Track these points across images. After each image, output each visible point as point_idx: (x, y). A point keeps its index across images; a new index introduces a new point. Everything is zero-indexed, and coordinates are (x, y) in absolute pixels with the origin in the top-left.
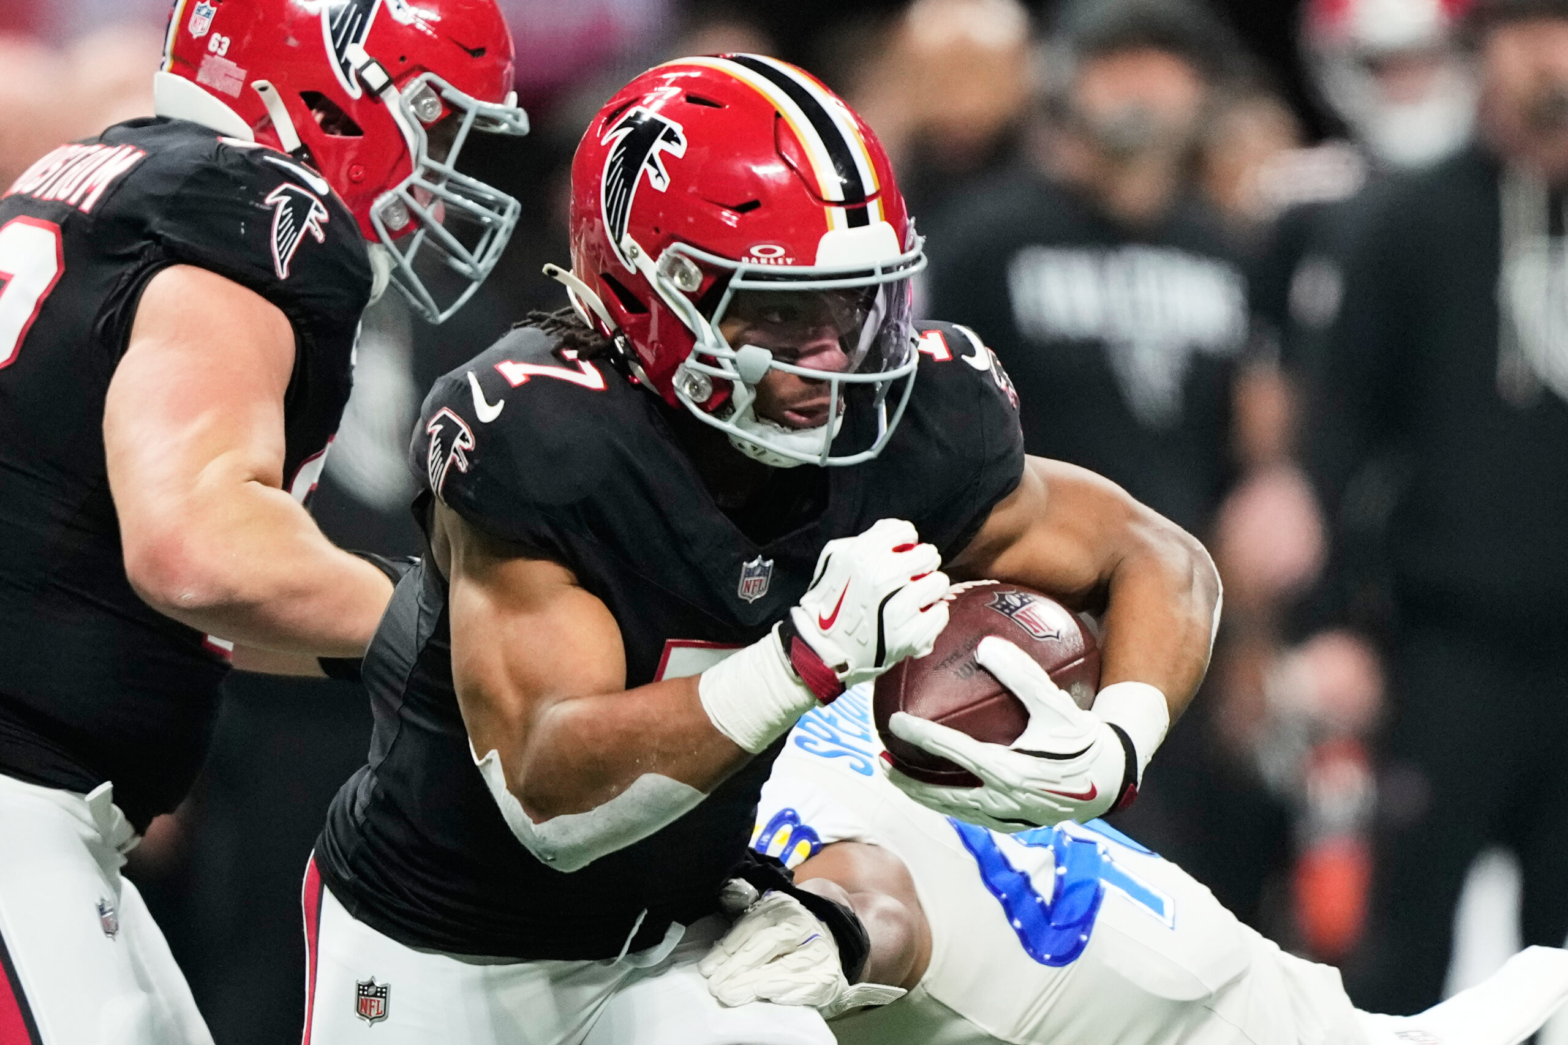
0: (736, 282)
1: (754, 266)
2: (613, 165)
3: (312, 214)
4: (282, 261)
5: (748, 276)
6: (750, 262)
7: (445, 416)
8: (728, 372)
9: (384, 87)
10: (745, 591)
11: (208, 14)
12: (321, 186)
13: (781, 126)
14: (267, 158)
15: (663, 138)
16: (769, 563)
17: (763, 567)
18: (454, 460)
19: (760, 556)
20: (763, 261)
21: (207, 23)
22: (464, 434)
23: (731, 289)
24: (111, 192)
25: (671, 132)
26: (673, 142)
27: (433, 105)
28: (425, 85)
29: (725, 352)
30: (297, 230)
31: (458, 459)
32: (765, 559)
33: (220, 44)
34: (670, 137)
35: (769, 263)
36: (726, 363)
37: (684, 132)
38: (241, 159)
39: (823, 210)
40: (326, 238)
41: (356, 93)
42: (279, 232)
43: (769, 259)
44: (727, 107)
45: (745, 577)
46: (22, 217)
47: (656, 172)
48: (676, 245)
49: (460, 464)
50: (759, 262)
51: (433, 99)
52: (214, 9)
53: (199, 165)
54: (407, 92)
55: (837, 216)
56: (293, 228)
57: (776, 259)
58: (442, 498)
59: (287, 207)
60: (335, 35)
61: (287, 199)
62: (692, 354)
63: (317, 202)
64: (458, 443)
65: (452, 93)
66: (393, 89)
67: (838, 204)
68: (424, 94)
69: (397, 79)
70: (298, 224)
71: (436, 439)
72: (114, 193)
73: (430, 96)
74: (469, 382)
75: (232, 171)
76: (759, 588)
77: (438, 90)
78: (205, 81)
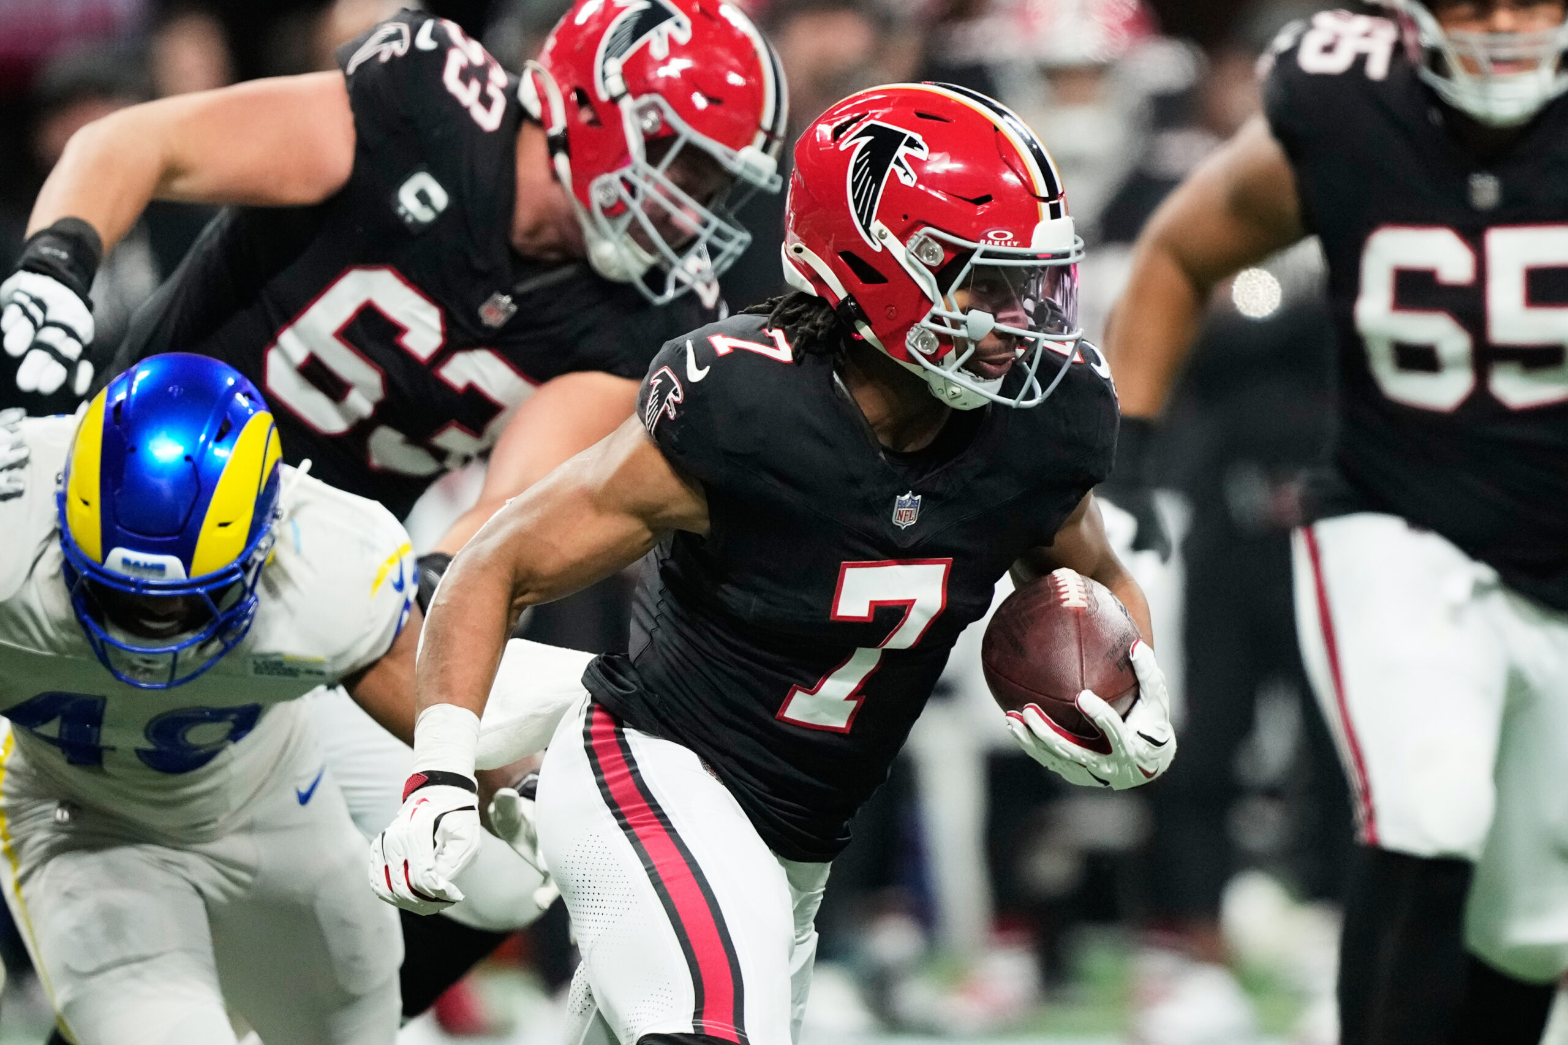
0: (976, 259)
1: (989, 247)
2: (857, 167)
5: (986, 254)
6: (987, 243)
7: (665, 372)
10: (898, 519)
15: (906, 144)
16: (919, 497)
17: (913, 500)
18: (666, 408)
19: (910, 492)
20: (997, 243)
22: (676, 390)
23: (971, 264)
25: (912, 140)
26: (915, 148)
29: (956, 315)
31: (669, 408)
32: (915, 494)
34: (912, 143)
35: (1000, 244)
37: (925, 141)
43: (1001, 241)
44: (952, 123)
45: (898, 508)
47: (904, 171)
48: (926, 230)
49: (670, 413)
50: (993, 244)
55: (1044, 210)
57: (1006, 242)
58: (654, 436)
62: (927, 315)
64: (671, 396)
67: (1044, 200)
71: (655, 391)
74: (686, 348)
76: (910, 517)
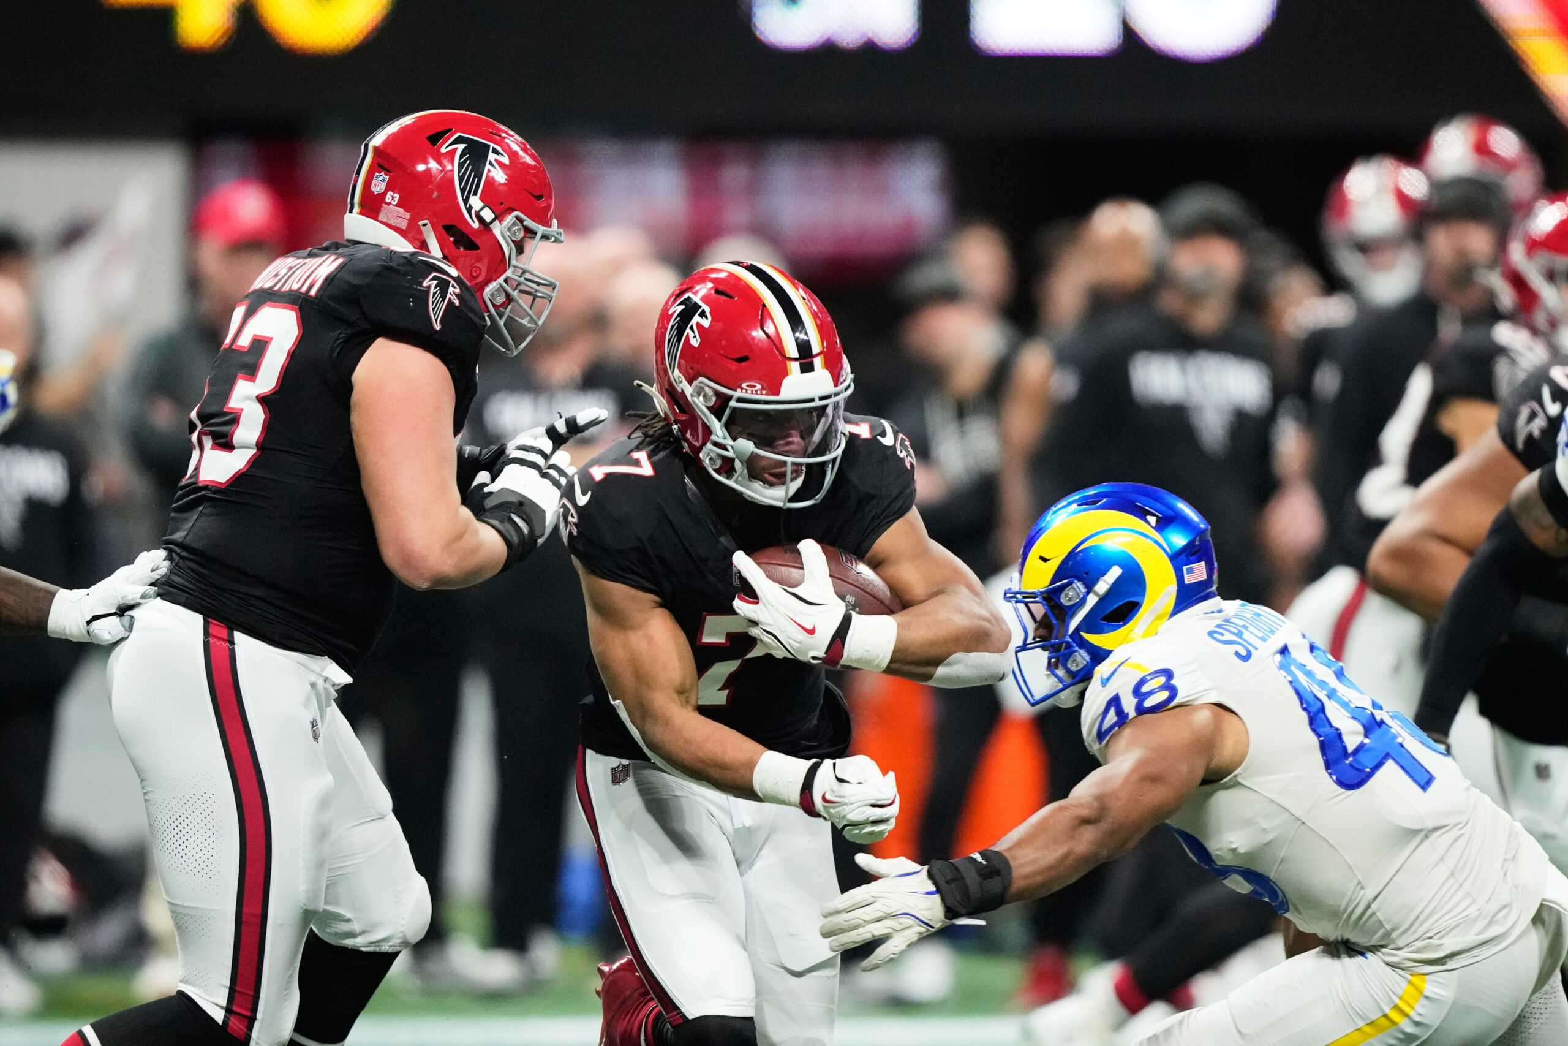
0: (733, 403)
1: (744, 395)
3: (451, 289)
4: (436, 320)
5: (739, 400)
6: (741, 392)
8: (730, 454)
9: (492, 221)
11: (384, 180)
12: (454, 272)
13: (765, 313)
14: (420, 258)
15: (699, 315)
20: (749, 392)
21: (383, 185)
22: (572, 514)
23: (730, 407)
24: (327, 283)
25: (703, 311)
26: (704, 318)
27: (519, 230)
28: (515, 219)
29: (729, 442)
30: (443, 300)
33: (392, 197)
34: (703, 314)
35: (752, 393)
36: (729, 448)
37: (710, 312)
38: (405, 260)
39: (786, 364)
40: (460, 303)
41: (476, 225)
42: (433, 302)
43: (752, 391)
44: (736, 298)
46: (268, 303)
47: (694, 335)
48: (701, 379)
50: (747, 392)
51: (520, 226)
52: (388, 177)
53: (382, 265)
54: (505, 223)
55: (795, 366)
56: (441, 299)
57: (756, 391)
59: (436, 287)
60: (463, 191)
61: (435, 282)
62: (710, 441)
63: (452, 282)
65: (528, 222)
66: (497, 222)
67: (795, 359)
68: (514, 224)
69: (499, 217)
70: (443, 298)
72: (329, 285)
73: (517, 225)
75: (401, 268)
77: (521, 221)
78: (384, 220)
